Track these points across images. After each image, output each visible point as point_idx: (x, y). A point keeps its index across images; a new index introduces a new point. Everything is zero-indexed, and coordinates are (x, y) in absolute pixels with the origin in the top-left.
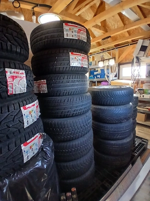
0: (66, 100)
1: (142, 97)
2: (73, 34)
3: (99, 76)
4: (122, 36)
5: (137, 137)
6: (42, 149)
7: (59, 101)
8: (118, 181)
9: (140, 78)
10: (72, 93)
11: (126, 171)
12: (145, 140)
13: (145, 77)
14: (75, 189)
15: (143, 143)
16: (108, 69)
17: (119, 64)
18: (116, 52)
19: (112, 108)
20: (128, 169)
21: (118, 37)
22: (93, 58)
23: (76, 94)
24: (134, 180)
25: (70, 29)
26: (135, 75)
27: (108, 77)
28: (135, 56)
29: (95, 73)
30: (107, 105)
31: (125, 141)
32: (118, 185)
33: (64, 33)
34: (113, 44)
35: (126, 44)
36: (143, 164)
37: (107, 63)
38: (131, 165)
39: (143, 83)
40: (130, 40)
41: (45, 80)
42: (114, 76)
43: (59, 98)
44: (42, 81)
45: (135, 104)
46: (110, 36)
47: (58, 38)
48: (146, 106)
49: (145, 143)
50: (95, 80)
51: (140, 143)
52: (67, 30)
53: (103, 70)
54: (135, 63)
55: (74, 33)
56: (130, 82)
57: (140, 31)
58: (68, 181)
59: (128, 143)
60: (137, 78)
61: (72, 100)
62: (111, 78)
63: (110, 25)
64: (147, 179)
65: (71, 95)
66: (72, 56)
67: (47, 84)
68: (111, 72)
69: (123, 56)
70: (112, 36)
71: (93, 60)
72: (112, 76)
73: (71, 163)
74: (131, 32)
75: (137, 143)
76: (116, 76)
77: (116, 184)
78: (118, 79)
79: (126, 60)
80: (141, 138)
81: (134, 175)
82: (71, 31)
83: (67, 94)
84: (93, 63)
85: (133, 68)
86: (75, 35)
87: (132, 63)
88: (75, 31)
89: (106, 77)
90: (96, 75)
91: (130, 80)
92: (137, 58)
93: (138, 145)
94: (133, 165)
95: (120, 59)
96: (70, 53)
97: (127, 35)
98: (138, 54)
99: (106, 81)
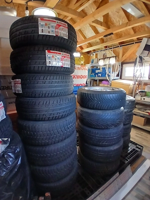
0: (41, 103)
1: (143, 100)
2: (49, 30)
3: (100, 75)
4: (127, 34)
5: (132, 142)
6: (3, 155)
7: (34, 104)
8: (100, 190)
9: (142, 79)
10: (50, 95)
11: (111, 180)
12: (139, 147)
13: (147, 79)
14: (49, 194)
15: (137, 149)
16: (109, 68)
17: (123, 63)
18: (120, 50)
19: (99, 112)
20: (114, 177)
21: (123, 34)
22: (97, 55)
23: (54, 97)
24: (119, 189)
25: (46, 25)
26: (137, 76)
27: (109, 76)
28: (138, 55)
29: (97, 71)
30: (93, 109)
31: (112, 148)
32: (100, 193)
33: (39, 28)
34: (117, 42)
35: (131, 43)
36: (133, 173)
37: (107, 62)
38: (118, 173)
39: (146, 84)
40: (135, 38)
41: (20, 80)
42: (116, 75)
43: (34, 100)
44: (17, 80)
45: (131, 108)
46: (112, 33)
47: (32, 35)
48: (146, 110)
49: (139, 150)
50: (97, 78)
51: (134, 150)
52: (42, 25)
53: (104, 69)
54: (137, 63)
55: (51, 29)
56: (131, 83)
57: (146, 29)
58: (45, 185)
59: (114, 150)
60: (139, 79)
61: (48, 103)
62: (112, 78)
63: (115, 21)
64: (134, 190)
65: (48, 97)
66: (48, 55)
67: (21, 83)
68: (113, 71)
69: (128, 54)
70: (114, 32)
71: (96, 57)
72: (113, 76)
73: (47, 168)
74: (137, 30)
75: (130, 149)
76: (118, 76)
77: (97, 193)
78: (121, 78)
79: (130, 60)
80: (136, 144)
81: (121, 184)
82: (47, 26)
83: (44, 95)
84: (95, 61)
85: (136, 68)
86: (52, 31)
87: (135, 63)
88: (52, 27)
89: (107, 76)
90: (97, 74)
91: (132, 80)
92: (141, 58)
93: (131, 152)
94: (120, 174)
95: (124, 58)
96: (46, 51)
97: (132, 32)
98: (142, 54)
99: (107, 80)
